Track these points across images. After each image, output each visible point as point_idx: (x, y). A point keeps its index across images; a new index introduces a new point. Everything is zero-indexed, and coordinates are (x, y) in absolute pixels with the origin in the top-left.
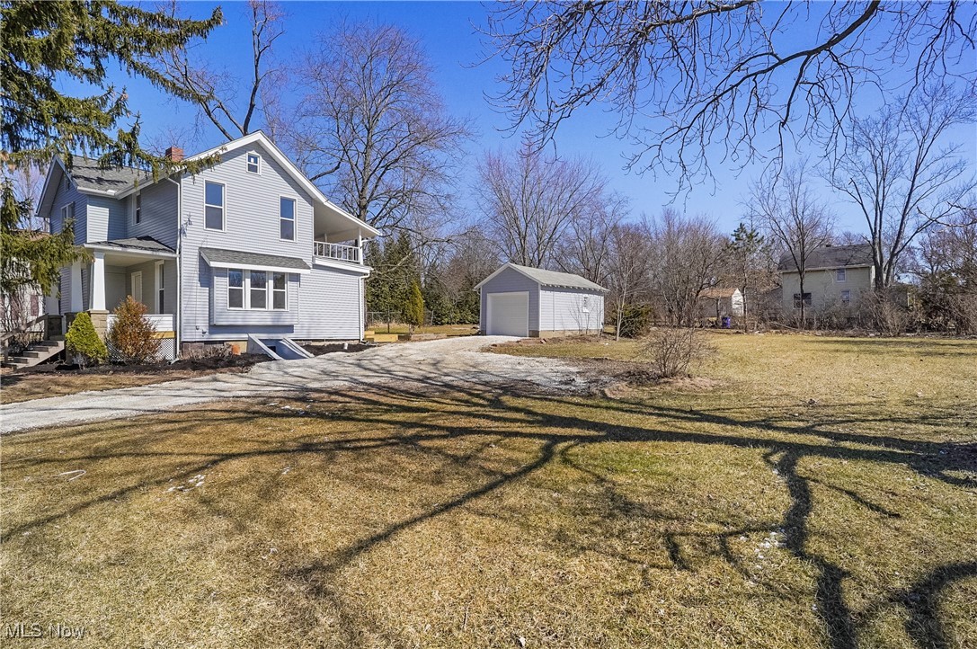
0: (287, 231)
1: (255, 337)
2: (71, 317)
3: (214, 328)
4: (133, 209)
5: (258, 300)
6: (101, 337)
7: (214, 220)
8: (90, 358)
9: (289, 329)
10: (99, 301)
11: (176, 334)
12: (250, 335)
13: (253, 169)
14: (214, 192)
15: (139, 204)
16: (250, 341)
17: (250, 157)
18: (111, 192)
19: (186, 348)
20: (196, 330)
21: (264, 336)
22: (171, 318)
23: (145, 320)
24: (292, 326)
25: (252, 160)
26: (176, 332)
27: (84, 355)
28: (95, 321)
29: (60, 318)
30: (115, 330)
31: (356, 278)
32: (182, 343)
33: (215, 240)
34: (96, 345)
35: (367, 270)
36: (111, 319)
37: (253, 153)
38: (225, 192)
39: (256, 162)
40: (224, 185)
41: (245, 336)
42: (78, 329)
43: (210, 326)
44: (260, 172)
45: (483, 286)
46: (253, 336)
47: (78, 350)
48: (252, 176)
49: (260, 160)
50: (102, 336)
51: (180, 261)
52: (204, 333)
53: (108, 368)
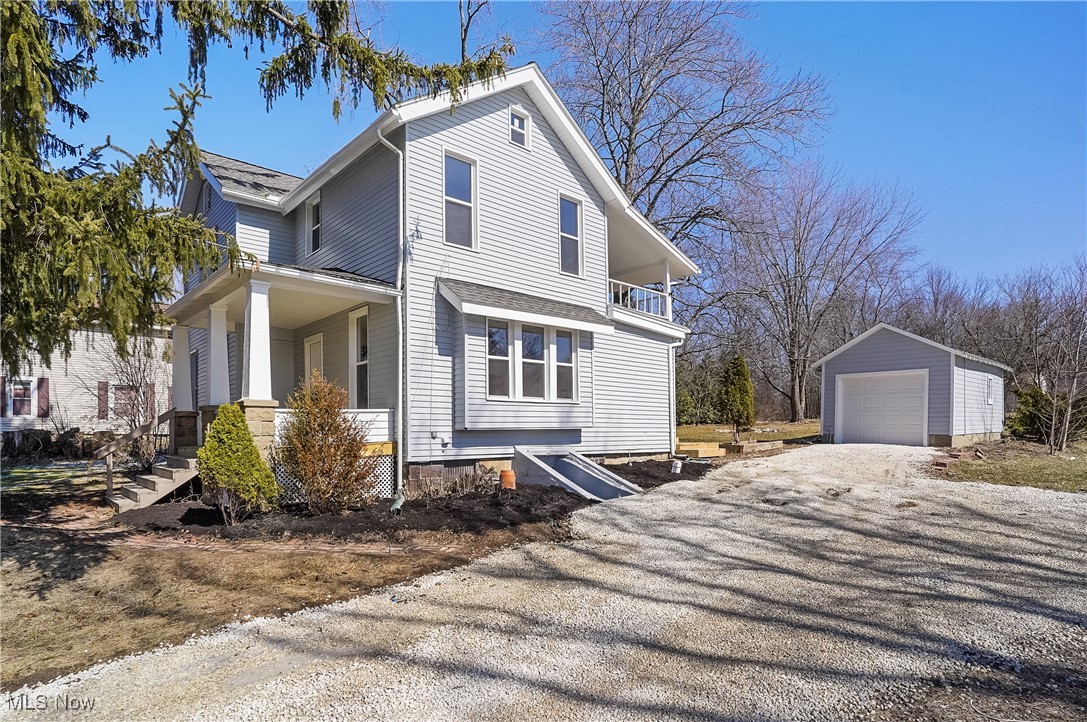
0: (570, 259)
1: (529, 451)
2: (210, 413)
3: (463, 436)
4: (307, 227)
5: (534, 382)
6: (264, 455)
7: (459, 229)
8: (244, 502)
9: (574, 436)
10: (260, 383)
11: (395, 448)
12: (519, 448)
13: (518, 138)
14: (459, 176)
15: (317, 220)
16: (518, 460)
17: (514, 116)
18: (274, 200)
19: (416, 475)
20: (431, 439)
21: (544, 450)
22: (385, 417)
23: (345, 420)
24: (578, 431)
25: (516, 121)
26: (395, 444)
27: (234, 494)
28: (253, 422)
29: (193, 416)
30: (290, 443)
31: (664, 346)
32: (407, 465)
33: (462, 265)
34: (256, 475)
35: (680, 333)
36: (281, 419)
37: (519, 108)
38: (477, 177)
39: (521, 126)
40: (475, 162)
41: (510, 450)
42: (221, 441)
43: (455, 432)
44: (529, 143)
45: (827, 363)
46: (523, 449)
47: (221, 485)
48: (515, 150)
49: (530, 123)
50: (266, 453)
51: (404, 304)
52: (445, 445)
53: (278, 522)
